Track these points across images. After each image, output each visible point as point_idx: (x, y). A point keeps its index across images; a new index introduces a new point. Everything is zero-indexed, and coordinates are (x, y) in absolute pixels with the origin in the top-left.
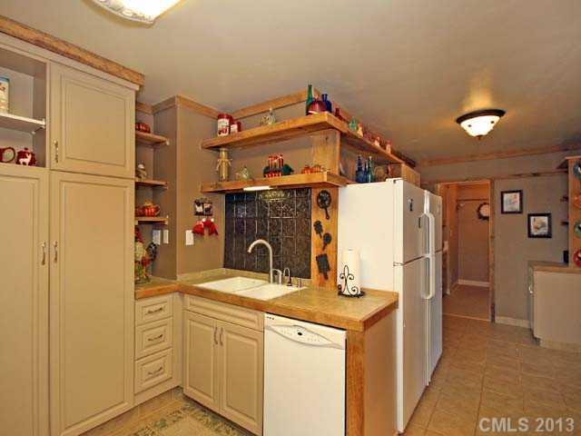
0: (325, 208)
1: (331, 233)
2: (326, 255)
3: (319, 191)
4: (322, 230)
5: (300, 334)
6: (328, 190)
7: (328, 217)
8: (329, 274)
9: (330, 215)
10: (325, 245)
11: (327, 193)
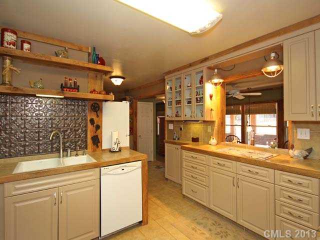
0: (97, 112)
1: (99, 124)
2: (97, 136)
3: (92, 102)
4: (94, 123)
5: (123, 170)
6: (98, 103)
7: (98, 116)
8: (99, 144)
9: (99, 115)
10: (97, 130)
11: (98, 104)
